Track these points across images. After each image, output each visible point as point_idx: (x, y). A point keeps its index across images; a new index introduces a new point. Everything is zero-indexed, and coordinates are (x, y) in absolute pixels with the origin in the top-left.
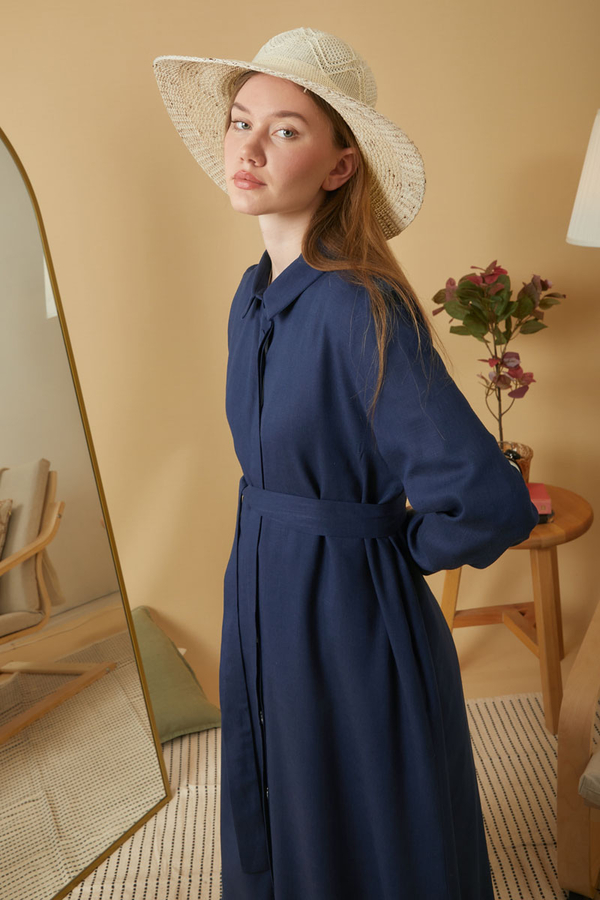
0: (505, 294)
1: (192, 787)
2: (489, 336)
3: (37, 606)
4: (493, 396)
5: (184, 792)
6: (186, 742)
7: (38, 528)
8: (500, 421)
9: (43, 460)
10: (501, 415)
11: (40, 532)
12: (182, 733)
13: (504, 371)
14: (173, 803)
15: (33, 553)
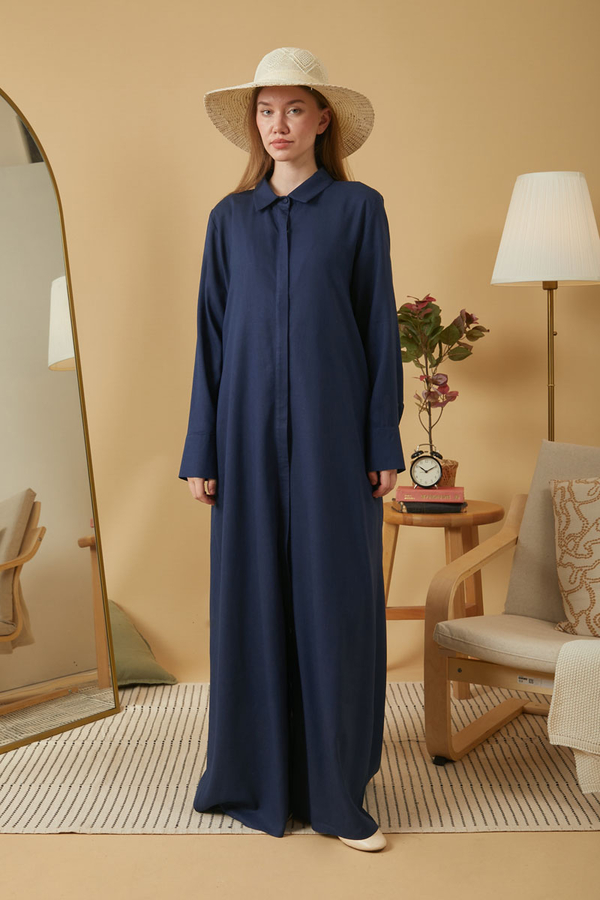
0: (432, 317)
1: (138, 707)
2: (422, 360)
3: (11, 618)
4: (425, 413)
5: (131, 709)
6: (137, 690)
7: (18, 550)
8: (430, 433)
9: (30, 490)
10: (431, 428)
11: (19, 554)
12: (134, 682)
13: (434, 388)
14: (119, 716)
15: (14, 566)
